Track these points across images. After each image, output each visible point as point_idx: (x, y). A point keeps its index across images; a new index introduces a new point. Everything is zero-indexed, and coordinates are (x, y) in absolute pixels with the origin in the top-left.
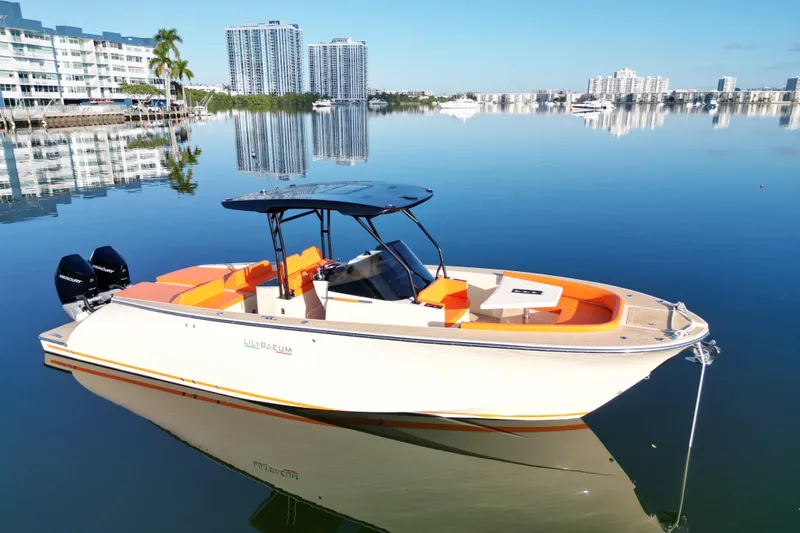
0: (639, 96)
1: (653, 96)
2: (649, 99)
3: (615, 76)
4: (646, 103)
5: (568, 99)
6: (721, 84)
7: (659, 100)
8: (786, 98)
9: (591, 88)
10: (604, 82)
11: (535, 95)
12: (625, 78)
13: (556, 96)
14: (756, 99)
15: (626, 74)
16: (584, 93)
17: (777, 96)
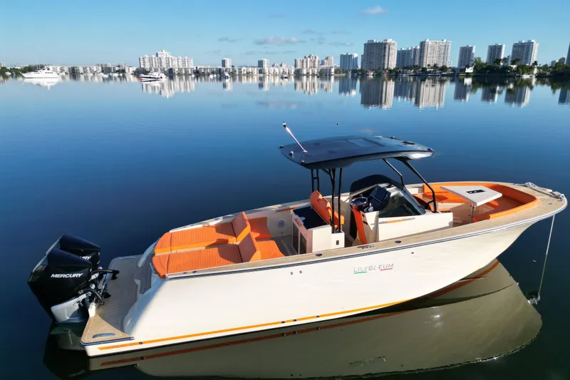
0: (177, 70)
1: (185, 70)
2: (184, 72)
3: (157, 56)
4: (182, 75)
5: (127, 71)
6: (224, 63)
7: (190, 72)
8: (260, 72)
9: (142, 63)
10: (150, 60)
11: (100, 68)
12: (165, 57)
13: (117, 69)
14: (245, 73)
15: (164, 55)
16: (138, 67)
17: (256, 71)
